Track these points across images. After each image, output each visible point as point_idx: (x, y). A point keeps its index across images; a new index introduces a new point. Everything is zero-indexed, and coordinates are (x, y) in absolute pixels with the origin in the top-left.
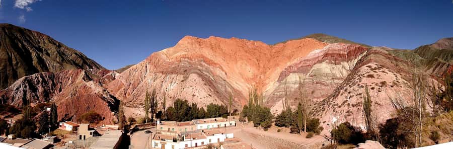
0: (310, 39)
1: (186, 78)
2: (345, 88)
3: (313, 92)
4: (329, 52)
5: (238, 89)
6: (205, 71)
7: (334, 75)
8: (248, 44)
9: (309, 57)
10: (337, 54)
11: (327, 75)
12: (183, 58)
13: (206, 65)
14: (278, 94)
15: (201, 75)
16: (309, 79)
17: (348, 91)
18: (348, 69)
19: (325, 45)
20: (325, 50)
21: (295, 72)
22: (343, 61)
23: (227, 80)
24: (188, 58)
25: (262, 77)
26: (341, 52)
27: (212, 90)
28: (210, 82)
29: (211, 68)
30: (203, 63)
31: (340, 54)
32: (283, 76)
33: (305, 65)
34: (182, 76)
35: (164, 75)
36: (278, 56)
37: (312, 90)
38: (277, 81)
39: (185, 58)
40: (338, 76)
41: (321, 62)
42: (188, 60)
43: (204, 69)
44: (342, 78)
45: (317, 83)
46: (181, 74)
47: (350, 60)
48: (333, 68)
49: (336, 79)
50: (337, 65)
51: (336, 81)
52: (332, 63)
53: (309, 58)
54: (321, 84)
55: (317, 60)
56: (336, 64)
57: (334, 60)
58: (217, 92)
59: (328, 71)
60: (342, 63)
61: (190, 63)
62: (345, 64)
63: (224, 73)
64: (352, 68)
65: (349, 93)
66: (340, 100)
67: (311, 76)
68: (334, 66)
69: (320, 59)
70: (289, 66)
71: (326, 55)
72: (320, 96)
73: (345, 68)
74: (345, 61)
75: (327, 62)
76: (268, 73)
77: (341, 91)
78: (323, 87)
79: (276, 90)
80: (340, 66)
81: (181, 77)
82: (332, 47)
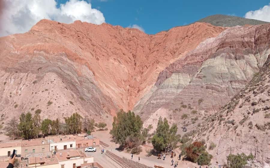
0: (201, 24)
1: (40, 78)
2: (247, 96)
3: (201, 101)
4: (227, 41)
5: (108, 95)
6: (68, 70)
7: (233, 75)
8: (122, 33)
9: (198, 50)
10: (239, 42)
11: (221, 76)
12: (38, 50)
13: (69, 61)
14: (155, 102)
15: (61, 75)
16: (197, 81)
17: (251, 102)
18: (256, 66)
19: (221, 30)
20: (221, 37)
21: (178, 72)
22: (248, 53)
23: (95, 82)
24: (45, 51)
25: (138, 78)
26: (246, 39)
27: (75, 96)
28: (73, 85)
29: (75, 65)
30: (65, 59)
31: (243, 43)
32: (163, 77)
33: (193, 61)
34: (35, 75)
35: (8, 74)
36: (158, 50)
37: (200, 98)
38: (155, 84)
39: (41, 51)
40: (239, 77)
41: (215, 57)
42: (45, 54)
43: (66, 66)
44: (245, 81)
45: (207, 88)
46: (33, 72)
47: (260, 51)
48: (232, 65)
49: (235, 82)
50: (238, 61)
51: (236, 85)
52: (230, 58)
53: (198, 52)
54: (212, 88)
55: (209, 53)
56: (236, 59)
57: (233, 53)
58: (82, 99)
59: (224, 69)
60: (246, 56)
61: (46, 58)
62: (252, 58)
63: (91, 73)
64: (262, 64)
65: (253, 104)
66: (237, 115)
67: (199, 77)
68: (234, 62)
69: (213, 52)
70: (171, 64)
71: (222, 45)
72: (211, 107)
73: (250, 65)
74: (252, 53)
75: (222, 56)
76: (145, 74)
77: (241, 99)
78: (215, 94)
79: (152, 97)
80: (243, 62)
81: (33, 77)
82: (232, 31)
